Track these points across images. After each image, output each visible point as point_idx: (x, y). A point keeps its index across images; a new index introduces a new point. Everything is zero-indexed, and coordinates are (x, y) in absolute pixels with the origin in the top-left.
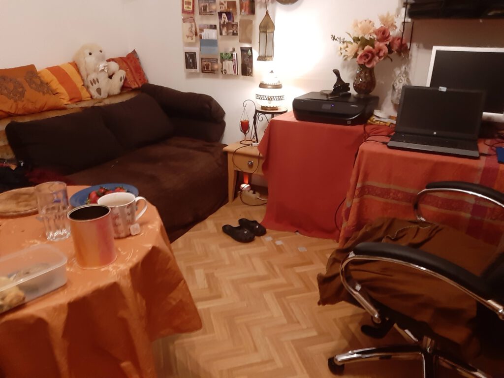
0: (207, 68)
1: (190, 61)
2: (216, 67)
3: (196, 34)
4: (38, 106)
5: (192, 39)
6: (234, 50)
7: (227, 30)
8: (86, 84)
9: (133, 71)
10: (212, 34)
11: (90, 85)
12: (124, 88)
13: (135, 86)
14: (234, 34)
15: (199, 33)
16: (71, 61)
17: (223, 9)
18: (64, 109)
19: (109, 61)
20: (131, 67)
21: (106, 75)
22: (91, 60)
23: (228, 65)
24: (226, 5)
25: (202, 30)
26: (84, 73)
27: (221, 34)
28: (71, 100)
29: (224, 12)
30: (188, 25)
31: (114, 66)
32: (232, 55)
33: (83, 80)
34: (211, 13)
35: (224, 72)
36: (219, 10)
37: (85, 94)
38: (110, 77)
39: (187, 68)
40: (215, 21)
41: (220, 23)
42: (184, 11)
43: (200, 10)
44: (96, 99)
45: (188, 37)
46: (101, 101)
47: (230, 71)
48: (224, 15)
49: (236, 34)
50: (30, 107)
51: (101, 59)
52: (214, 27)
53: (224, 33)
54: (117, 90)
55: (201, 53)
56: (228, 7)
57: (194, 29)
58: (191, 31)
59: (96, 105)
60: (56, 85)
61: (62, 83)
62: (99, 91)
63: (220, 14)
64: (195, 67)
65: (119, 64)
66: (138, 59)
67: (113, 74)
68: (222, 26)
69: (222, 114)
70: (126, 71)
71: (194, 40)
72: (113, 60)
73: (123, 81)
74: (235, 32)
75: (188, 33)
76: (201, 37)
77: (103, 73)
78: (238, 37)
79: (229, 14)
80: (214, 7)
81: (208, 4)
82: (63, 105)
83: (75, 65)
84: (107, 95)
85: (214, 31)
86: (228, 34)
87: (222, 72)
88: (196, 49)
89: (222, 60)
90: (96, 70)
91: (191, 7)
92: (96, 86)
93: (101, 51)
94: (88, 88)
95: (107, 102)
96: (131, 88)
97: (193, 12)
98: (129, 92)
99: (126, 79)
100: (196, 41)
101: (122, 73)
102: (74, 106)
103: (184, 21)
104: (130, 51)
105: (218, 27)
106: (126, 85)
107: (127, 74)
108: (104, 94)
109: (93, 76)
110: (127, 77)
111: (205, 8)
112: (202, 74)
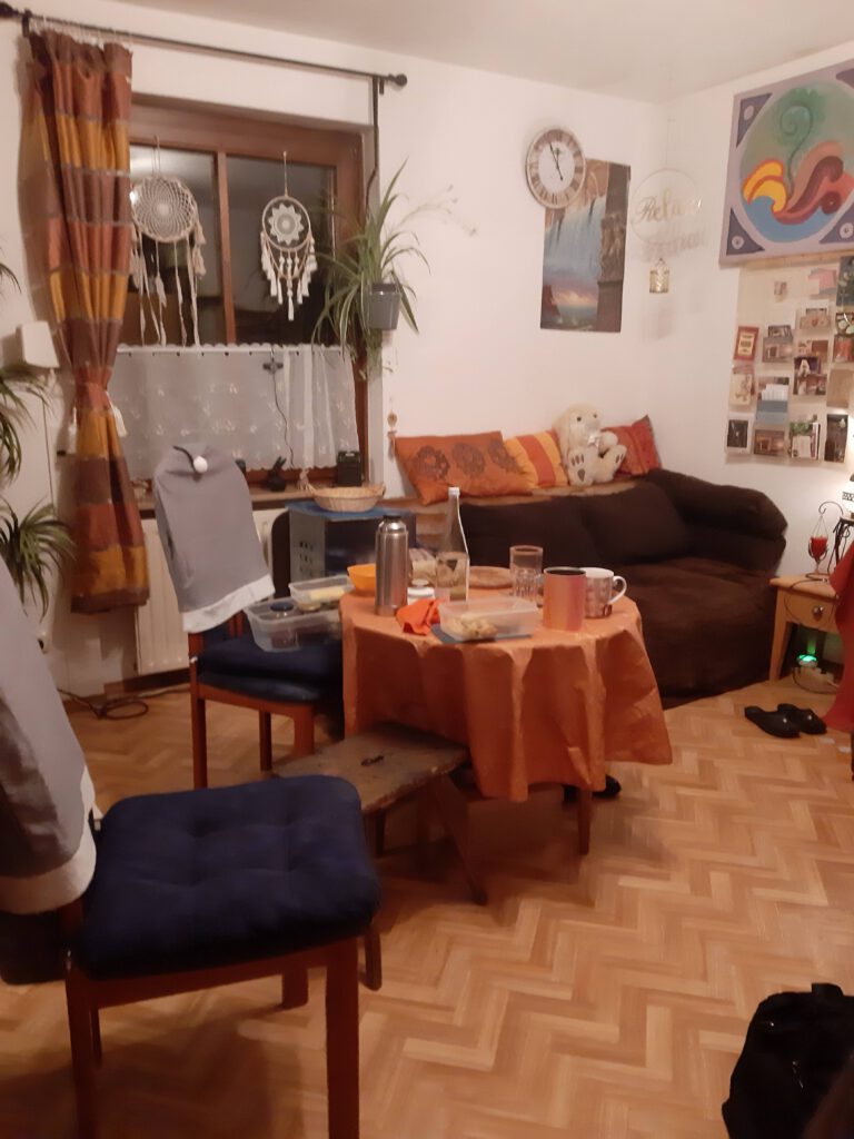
0: (765, 446)
1: (736, 434)
2: (780, 445)
3: (753, 392)
4: (497, 486)
5: (745, 399)
6: (815, 418)
7: (807, 386)
8: (565, 462)
9: (640, 448)
10: (780, 393)
11: (570, 464)
12: (620, 474)
13: (637, 471)
14: (818, 392)
15: (757, 391)
16: (549, 428)
17: (803, 354)
18: (528, 494)
19: (604, 430)
20: (637, 441)
21: (597, 452)
22: (577, 428)
23: (802, 443)
24: (809, 347)
25: (763, 386)
26: (564, 446)
27: (796, 392)
28: (539, 484)
29: (804, 358)
30: (741, 377)
31: (611, 438)
32: (811, 427)
33: (562, 457)
34: (783, 359)
35: (793, 454)
36: (796, 355)
37: (560, 477)
38: (602, 455)
39: (728, 445)
40: (789, 372)
41: (796, 375)
42: (736, 356)
43: (765, 352)
44: (575, 486)
45: (738, 396)
46: (581, 489)
47: (805, 453)
48: (804, 362)
49: (823, 393)
50: (488, 487)
51: (593, 427)
52: (784, 381)
53: (801, 389)
54: (608, 476)
55: (755, 423)
56: (813, 349)
57: (750, 384)
58: (745, 387)
59: (574, 494)
60: (524, 461)
61: (532, 459)
62: (581, 474)
63: (798, 361)
64: (743, 443)
65: (618, 436)
66: (650, 430)
67: (607, 450)
68: (799, 379)
69: (782, 524)
70: (628, 447)
71: (748, 402)
72: (610, 429)
73: (620, 461)
74: (821, 389)
75: (739, 389)
76: (760, 397)
77: (592, 448)
78: (825, 397)
79: (812, 361)
80: (789, 350)
81: (778, 346)
82: (528, 490)
83: (555, 435)
84: (591, 481)
85: (786, 387)
86: (807, 392)
87: (790, 453)
88: (749, 416)
89: (793, 433)
90: (582, 443)
91: (750, 350)
92: (578, 466)
93: (595, 416)
94: (566, 468)
95: (590, 492)
96: (630, 473)
97: (752, 358)
98: (626, 481)
99: (624, 461)
100: (751, 403)
101: (621, 450)
102: (544, 492)
103: (736, 371)
104: (640, 417)
105: (792, 382)
106: (624, 469)
107: (628, 452)
108: (588, 480)
109: (576, 452)
110: (629, 457)
111: (773, 351)
112: (754, 457)
